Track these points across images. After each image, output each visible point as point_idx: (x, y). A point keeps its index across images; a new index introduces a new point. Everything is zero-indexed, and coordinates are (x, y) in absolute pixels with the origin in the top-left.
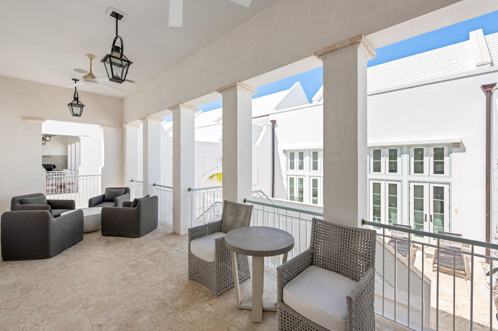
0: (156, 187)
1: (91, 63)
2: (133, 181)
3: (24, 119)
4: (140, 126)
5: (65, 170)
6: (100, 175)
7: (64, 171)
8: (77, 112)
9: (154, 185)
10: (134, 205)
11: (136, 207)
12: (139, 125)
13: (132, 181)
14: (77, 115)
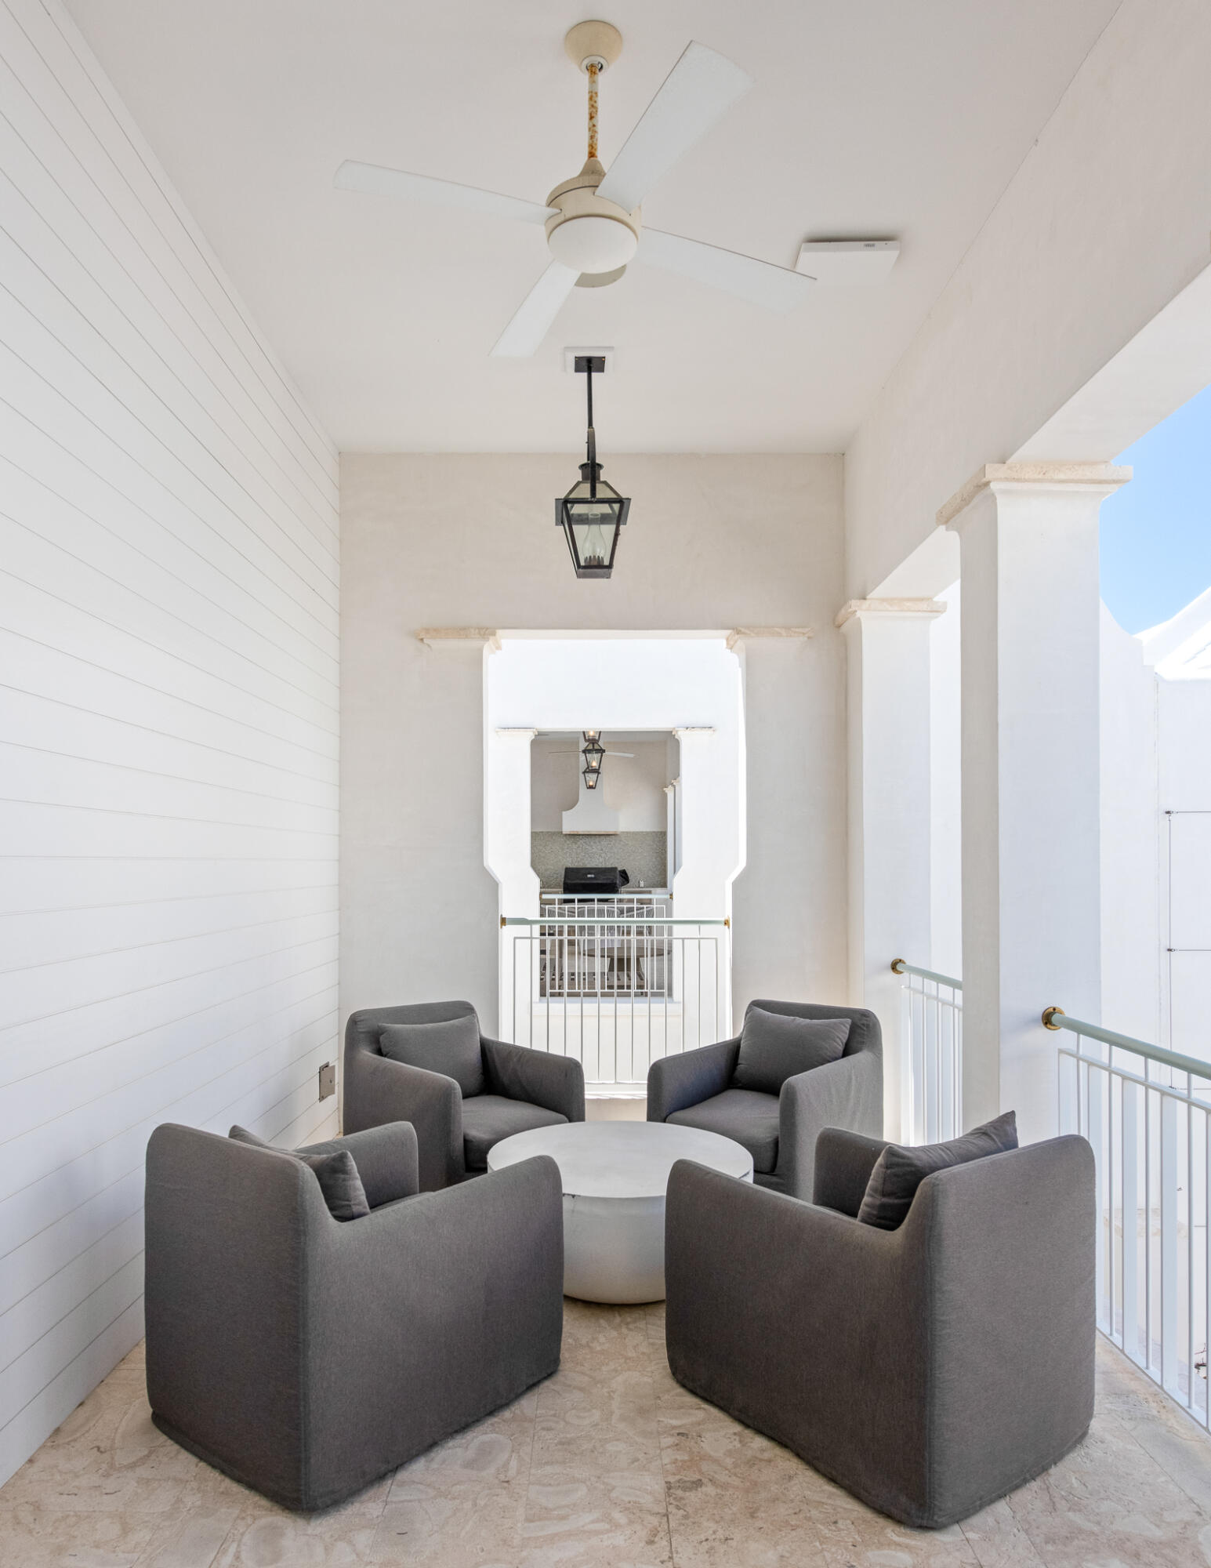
0: (1065, 1037)
1: (593, 97)
2: (899, 967)
3: (422, 640)
4: (945, 604)
5: (659, 890)
6: (726, 923)
7: (655, 894)
8: (594, 551)
9: (1048, 1019)
10: (883, 1206)
11: (903, 1227)
12: (935, 599)
13: (894, 966)
14: (596, 563)
